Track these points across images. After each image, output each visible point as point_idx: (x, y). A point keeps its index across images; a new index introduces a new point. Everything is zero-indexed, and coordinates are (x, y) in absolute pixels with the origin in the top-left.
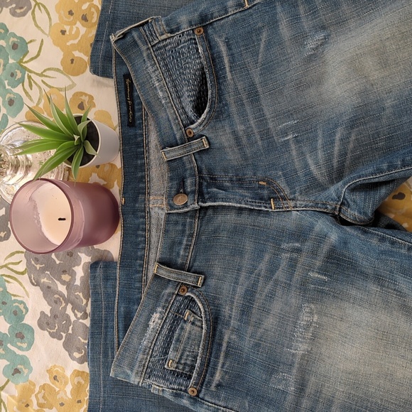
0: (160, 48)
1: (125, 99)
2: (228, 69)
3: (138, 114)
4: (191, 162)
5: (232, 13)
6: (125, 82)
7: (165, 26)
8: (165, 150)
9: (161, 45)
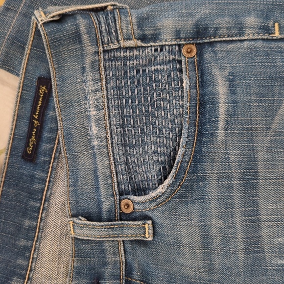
0: (116, 59)
1: (28, 115)
2: (221, 124)
3: (45, 146)
4: (116, 253)
5: (251, 37)
6: (38, 88)
7: (135, 27)
8: (75, 219)
9: (122, 54)
